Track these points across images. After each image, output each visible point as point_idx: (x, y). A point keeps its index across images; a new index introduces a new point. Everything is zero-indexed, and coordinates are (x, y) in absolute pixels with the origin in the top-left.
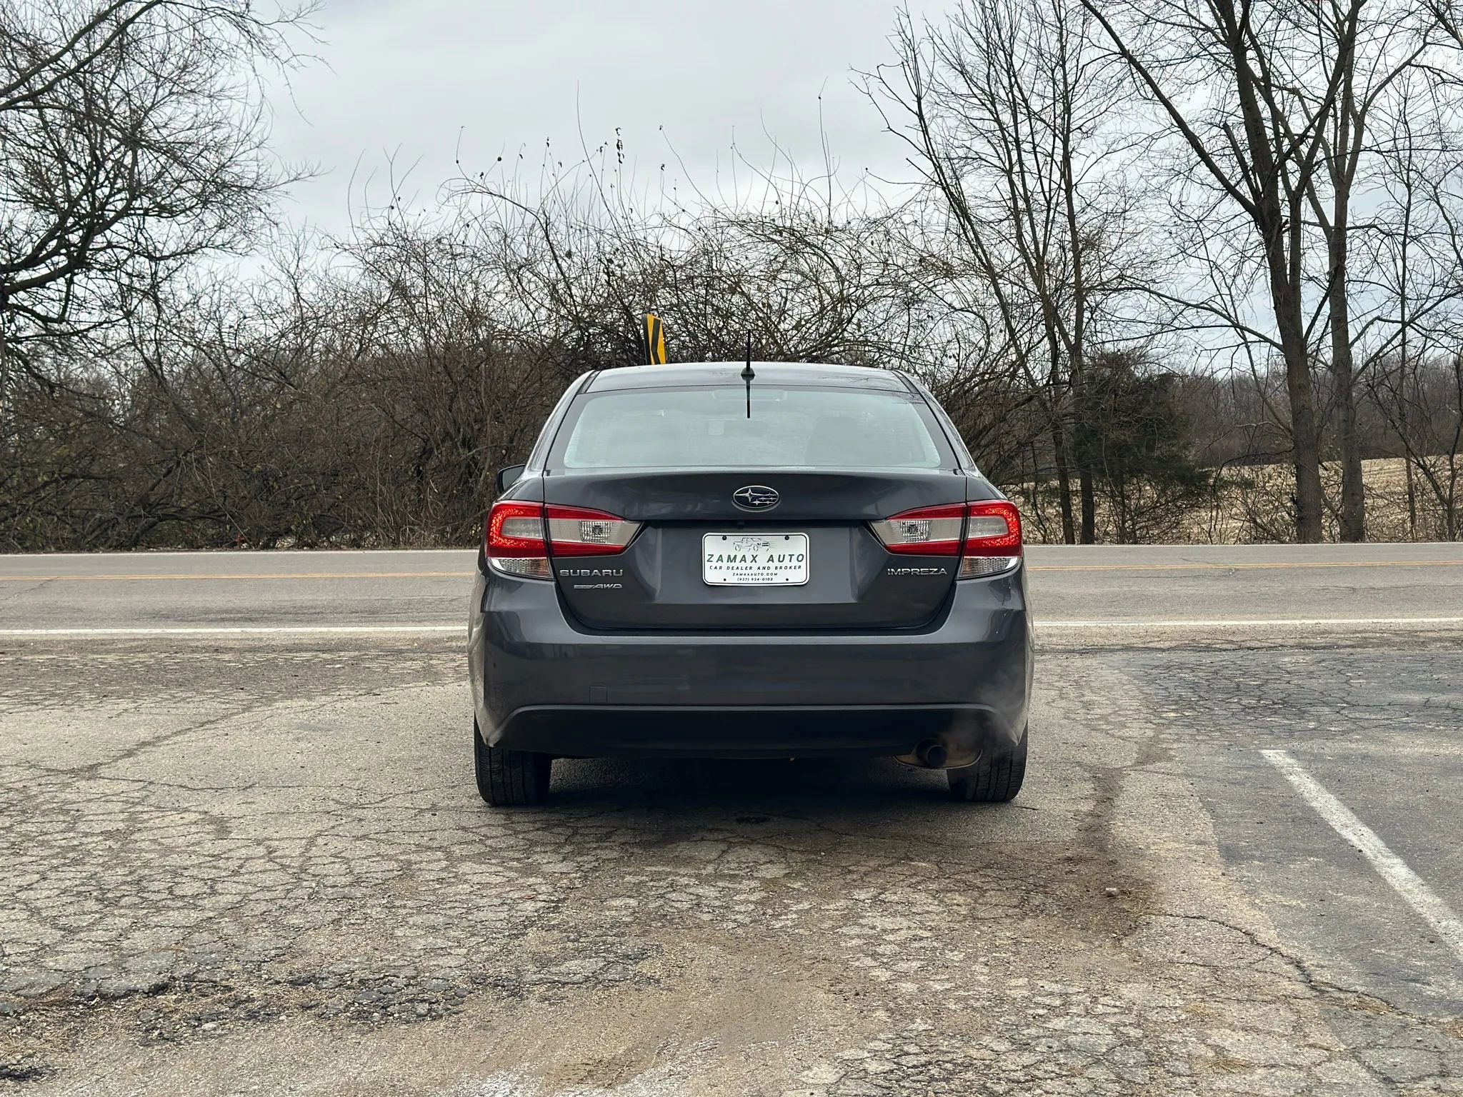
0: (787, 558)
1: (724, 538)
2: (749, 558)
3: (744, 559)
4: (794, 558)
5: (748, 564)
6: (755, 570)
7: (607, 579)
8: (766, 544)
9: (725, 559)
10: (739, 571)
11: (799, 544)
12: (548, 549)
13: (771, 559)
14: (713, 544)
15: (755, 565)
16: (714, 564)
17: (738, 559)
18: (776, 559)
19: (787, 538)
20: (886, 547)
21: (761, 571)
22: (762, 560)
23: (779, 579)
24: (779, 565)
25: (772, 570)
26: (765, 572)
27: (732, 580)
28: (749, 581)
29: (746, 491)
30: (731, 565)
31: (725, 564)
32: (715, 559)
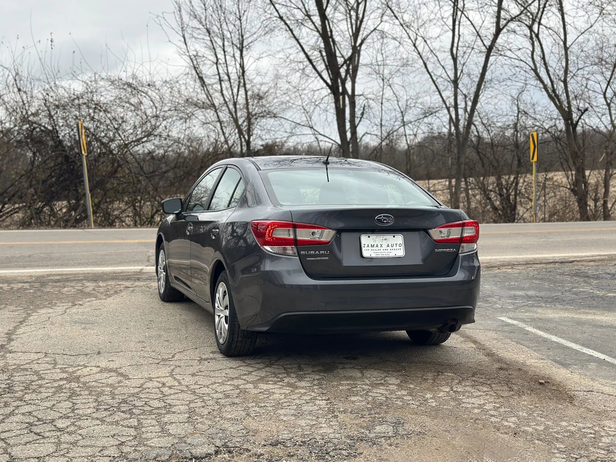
0: (395, 245)
1: (369, 237)
2: (379, 246)
3: (377, 246)
4: (398, 245)
5: (379, 248)
6: (382, 251)
8: (385, 239)
9: (370, 246)
10: (376, 251)
11: (399, 239)
12: (295, 242)
13: (388, 246)
14: (365, 240)
15: (382, 249)
16: (366, 248)
17: (375, 246)
18: (390, 245)
19: (394, 237)
20: (434, 240)
21: (384, 251)
22: (384, 247)
23: (392, 255)
24: (392, 248)
25: (389, 251)
26: (386, 251)
27: (374, 255)
28: (380, 256)
29: (381, 217)
30: (372, 248)
31: (370, 248)
32: (366, 246)
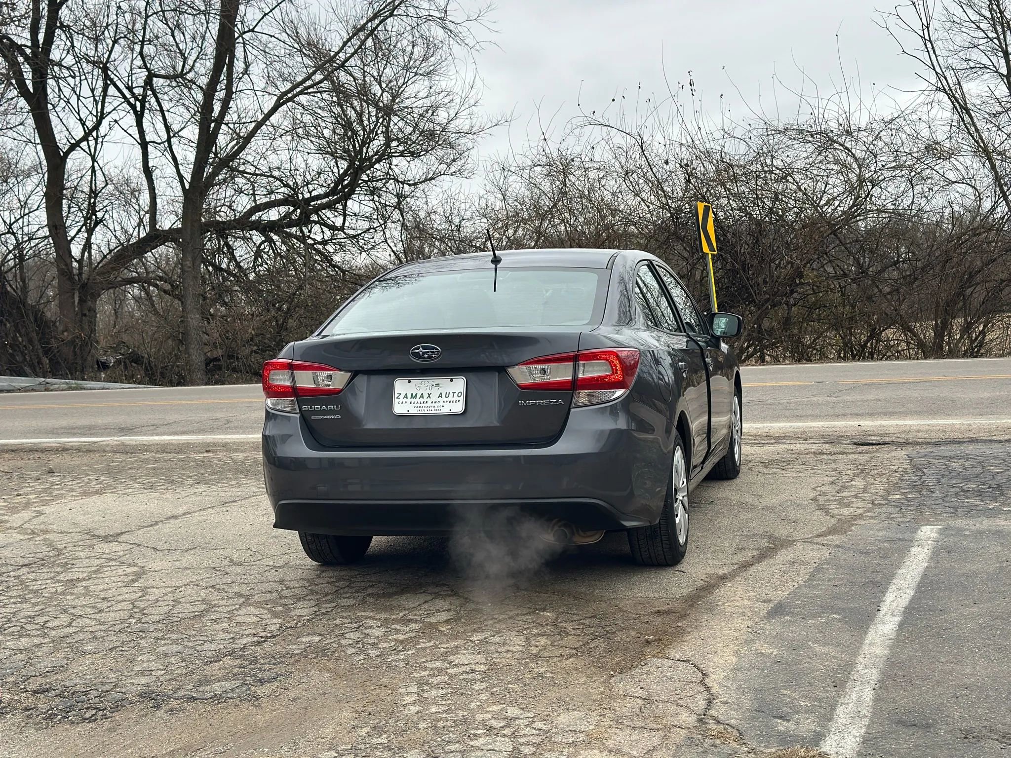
0: (451, 395)
1: (409, 381)
2: (426, 396)
3: (422, 396)
4: (456, 395)
5: (425, 400)
6: (429, 404)
7: (331, 412)
8: (437, 385)
9: (409, 396)
10: (419, 405)
11: (459, 384)
12: (294, 392)
13: (440, 396)
14: (401, 386)
15: (429, 400)
16: (401, 400)
17: (418, 396)
18: (444, 395)
19: (452, 380)
20: (518, 385)
21: (434, 404)
22: (434, 398)
23: (445, 410)
24: (445, 399)
25: (441, 404)
26: (437, 404)
27: (414, 411)
28: (426, 411)
29: (418, 348)
30: (413, 400)
31: (409, 400)
32: (402, 396)
